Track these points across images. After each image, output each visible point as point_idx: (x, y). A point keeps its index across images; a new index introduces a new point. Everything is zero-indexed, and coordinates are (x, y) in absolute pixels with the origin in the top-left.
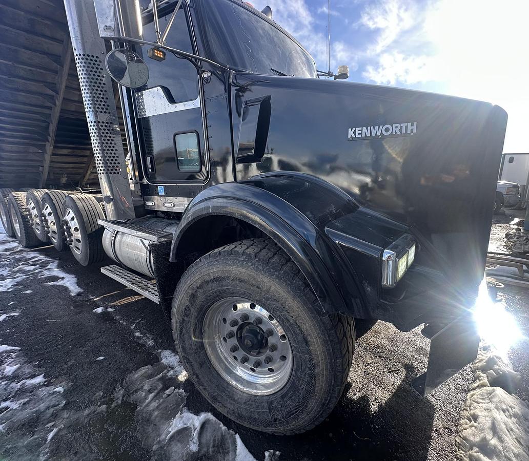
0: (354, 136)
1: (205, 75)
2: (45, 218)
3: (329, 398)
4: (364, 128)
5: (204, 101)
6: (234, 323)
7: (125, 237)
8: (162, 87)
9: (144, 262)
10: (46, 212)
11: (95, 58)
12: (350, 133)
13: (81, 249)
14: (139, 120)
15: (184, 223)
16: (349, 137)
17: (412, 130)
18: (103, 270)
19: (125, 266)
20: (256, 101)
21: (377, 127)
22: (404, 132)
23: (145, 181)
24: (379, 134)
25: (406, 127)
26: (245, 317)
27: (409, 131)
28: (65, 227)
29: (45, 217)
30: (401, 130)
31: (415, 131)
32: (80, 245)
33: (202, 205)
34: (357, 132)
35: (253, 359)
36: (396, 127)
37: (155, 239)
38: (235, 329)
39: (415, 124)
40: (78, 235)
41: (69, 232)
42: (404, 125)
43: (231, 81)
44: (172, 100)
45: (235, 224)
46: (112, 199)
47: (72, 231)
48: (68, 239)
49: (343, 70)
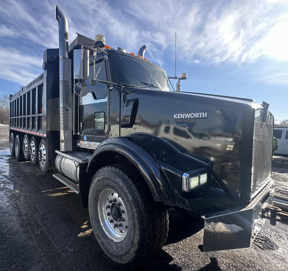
0: (176, 118)
1: (111, 88)
4: (182, 114)
5: (109, 99)
7: (66, 159)
8: (92, 92)
9: (73, 171)
11: (67, 81)
12: (175, 116)
13: (44, 164)
14: (80, 106)
15: (95, 154)
16: (174, 118)
17: (205, 116)
18: (54, 175)
20: (132, 100)
21: (187, 114)
22: (201, 117)
23: (79, 133)
24: (189, 117)
25: (202, 114)
27: (203, 117)
28: (39, 153)
30: (199, 116)
31: (206, 117)
33: (104, 147)
34: (178, 116)
36: (197, 114)
37: (80, 161)
39: (206, 113)
40: (44, 157)
41: (41, 156)
42: (201, 114)
43: (122, 91)
44: (95, 98)
46: (64, 141)
47: (43, 155)
48: (40, 159)
49: (184, 76)
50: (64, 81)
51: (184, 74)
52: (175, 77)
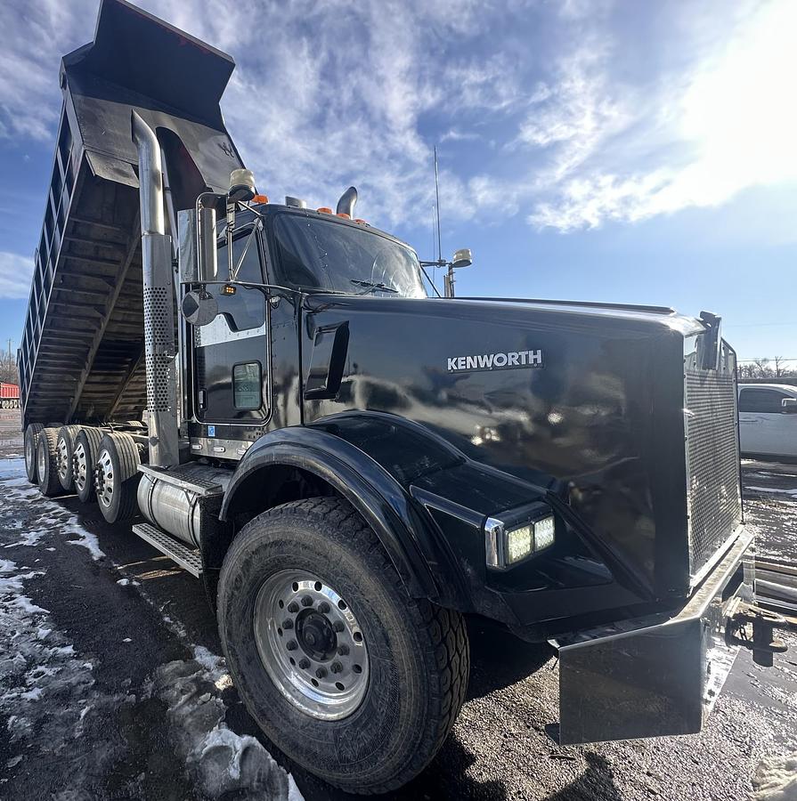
0: (455, 368)
1: (273, 301)
2: (76, 461)
3: (421, 736)
4: (469, 358)
5: (270, 329)
6: (294, 608)
7: (165, 487)
8: (224, 314)
9: (185, 522)
10: (78, 453)
11: (162, 290)
12: (451, 364)
13: (110, 500)
14: (195, 349)
15: (241, 472)
16: (449, 368)
17: (535, 360)
18: (135, 529)
19: (159, 526)
20: (329, 328)
21: (486, 356)
22: (524, 362)
23: (195, 419)
24: (489, 365)
25: (527, 356)
26: (308, 600)
27: (531, 362)
28: (97, 472)
29: (76, 459)
30: (519, 359)
31: (539, 361)
32: (110, 496)
33: (265, 452)
34: (460, 363)
35: (316, 664)
36: (513, 357)
37: (202, 491)
38: (294, 617)
39: (539, 352)
40: (110, 483)
41: (101, 479)
42: (523, 354)
43: (302, 305)
44: (234, 328)
45: (298, 477)
46: (158, 441)
47: (105, 477)
48: (98, 488)
49: (463, 257)
50: (154, 290)
51: (462, 252)
52: (440, 260)
